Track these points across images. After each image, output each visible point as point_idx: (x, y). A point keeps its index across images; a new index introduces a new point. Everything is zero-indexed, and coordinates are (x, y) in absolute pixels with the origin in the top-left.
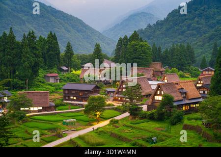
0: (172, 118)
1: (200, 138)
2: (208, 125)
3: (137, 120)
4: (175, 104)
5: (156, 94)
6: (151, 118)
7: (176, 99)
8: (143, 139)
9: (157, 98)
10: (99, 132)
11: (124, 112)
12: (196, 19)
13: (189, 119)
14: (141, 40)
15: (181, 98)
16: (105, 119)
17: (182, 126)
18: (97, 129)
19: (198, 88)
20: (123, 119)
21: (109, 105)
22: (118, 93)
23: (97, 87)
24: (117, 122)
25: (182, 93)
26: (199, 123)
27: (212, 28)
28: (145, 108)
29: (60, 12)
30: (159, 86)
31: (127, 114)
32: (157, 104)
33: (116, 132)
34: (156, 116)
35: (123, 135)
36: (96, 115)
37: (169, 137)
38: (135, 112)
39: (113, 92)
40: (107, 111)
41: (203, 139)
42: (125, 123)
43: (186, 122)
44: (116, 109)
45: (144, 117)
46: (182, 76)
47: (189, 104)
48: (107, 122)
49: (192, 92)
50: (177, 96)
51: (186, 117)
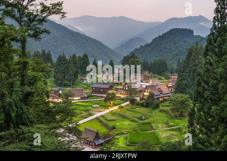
0: (153, 106)
1: (168, 117)
2: (172, 110)
3: (134, 106)
4: (155, 97)
5: (145, 91)
6: (142, 105)
7: (156, 94)
8: (137, 118)
9: (146, 94)
10: (113, 113)
11: (127, 101)
12: (168, 43)
13: (163, 106)
14: (137, 58)
15: (159, 94)
16: (116, 105)
17: (159, 110)
18: (111, 111)
19: (169, 87)
20: (126, 106)
21: (118, 97)
22: (123, 89)
23: (111, 86)
24: (122, 107)
25: (159, 91)
26: (168, 108)
27: (177, 48)
28: (138, 99)
29: (89, 37)
30: (147, 87)
31: (128, 103)
32: (145, 97)
33: (122, 113)
34: (145, 104)
35: (126, 115)
36: (110, 103)
37: (152, 116)
38: (133, 102)
39: (121, 89)
40: (117, 100)
41: (170, 117)
42: (127, 108)
43: (161, 108)
44: (122, 99)
45: (138, 104)
46: (160, 79)
47: (163, 97)
48: (117, 107)
49: (165, 90)
50: (156, 93)
51: (161, 104)
